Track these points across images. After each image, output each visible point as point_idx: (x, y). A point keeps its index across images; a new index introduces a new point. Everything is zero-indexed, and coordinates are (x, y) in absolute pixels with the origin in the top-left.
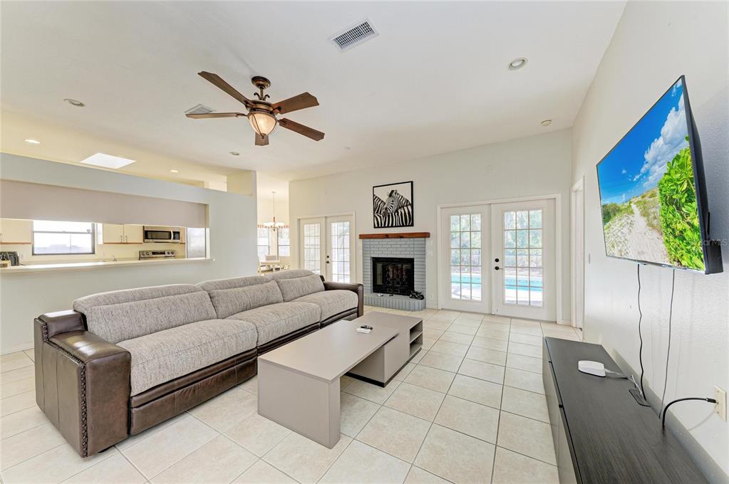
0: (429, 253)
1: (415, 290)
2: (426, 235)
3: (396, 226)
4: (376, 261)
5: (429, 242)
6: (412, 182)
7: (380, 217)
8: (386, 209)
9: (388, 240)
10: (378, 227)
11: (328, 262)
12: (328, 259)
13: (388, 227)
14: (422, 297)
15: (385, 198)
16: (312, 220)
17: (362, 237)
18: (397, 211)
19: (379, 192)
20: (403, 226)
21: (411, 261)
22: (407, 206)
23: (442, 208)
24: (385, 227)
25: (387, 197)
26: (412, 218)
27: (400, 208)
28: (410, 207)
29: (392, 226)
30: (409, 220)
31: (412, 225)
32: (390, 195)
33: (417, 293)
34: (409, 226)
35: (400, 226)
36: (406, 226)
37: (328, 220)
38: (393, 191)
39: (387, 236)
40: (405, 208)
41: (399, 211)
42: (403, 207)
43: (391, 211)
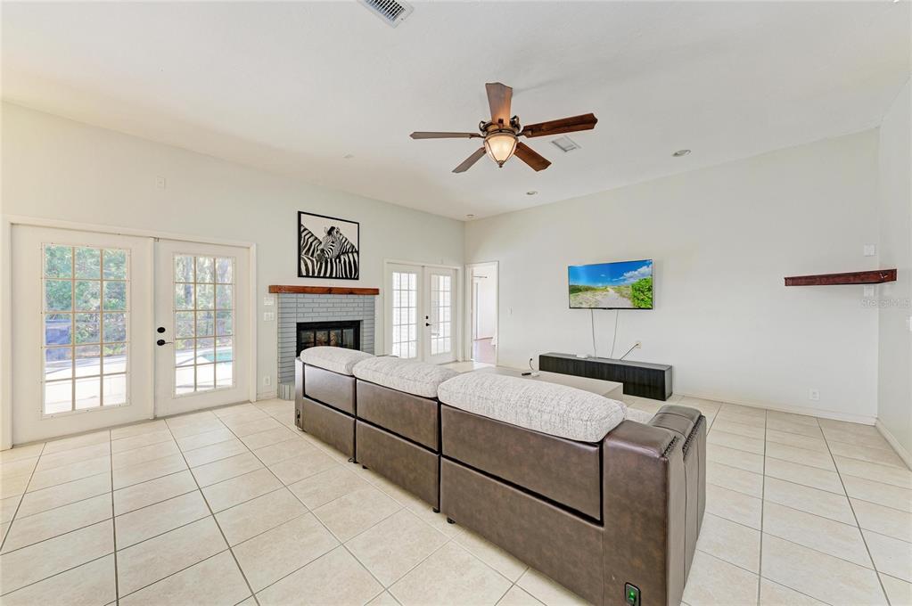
0: (377, 312)
2: (376, 292)
3: (336, 278)
4: (303, 326)
5: (379, 301)
6: (358, 223)
7: (312, 261)
8: (323, 251)
9: (331, 296)
10: (307, 276)
11: (161, 343)
13: (324, 277)
15: (321, 235)
17: (275, 290)
18: (338, 257)
19: (306, 222)
20: (347, 278)
21: (356, 324)
22: (352, 252)
23: (388, 263)
24: (319, 277)
25: (325, 234)
26: (357, 270)
27: (343, 253)
28: (355, 255)
29: (331, 277)
30: (352, 272)
32: (330, 233)
34: (354, 279)
35: (343, 278)
36: (351, 278)
38: (333, 228)
39: (330, 291)
40: (350, 255)
41: (342, 257)
42: (347, 253)
43: (330, 255)
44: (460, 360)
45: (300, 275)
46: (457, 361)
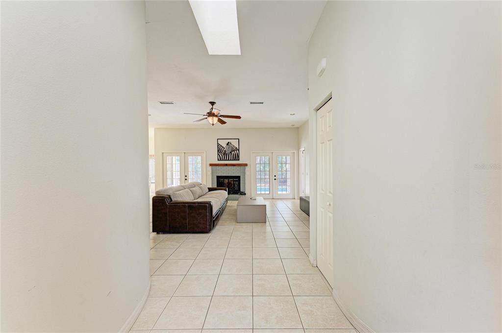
0: (247, 173)
1: (241, 191)
2: (246, 165)
3: (231, 160)
4: (218, 177)
5: (247, 168)
6: (239, 139)
7: (222, 155)
8: (225, 151)
9: (226, 167)
10: (220, 160)
11: (186, 179)
12: (186, 178)
13: (226, 160)
14: (245, 194)
15: (224, 145)
16: (172, 154)
17: (211, 165)
18: (231, 153)
19: (220, 142)
20: (234, 160)
21: (239, 177)
22: (236, 150)
24: (224, 160)
25: (226, 145)
26: (238, 157)
27: (232, 151)
28: (238, 151)
29: (228, 160)
30: (237, 158)
31: (239, 160)
32: (227, 144)
33: (242, 192)
36: (236, 160)
37: (186, 155)
38: (229, 142)
39: (226, 165)
42: (234, 151)
43: (228, 152)
44: (296, 198)
45: (218, 160)
46: (295, 199)
